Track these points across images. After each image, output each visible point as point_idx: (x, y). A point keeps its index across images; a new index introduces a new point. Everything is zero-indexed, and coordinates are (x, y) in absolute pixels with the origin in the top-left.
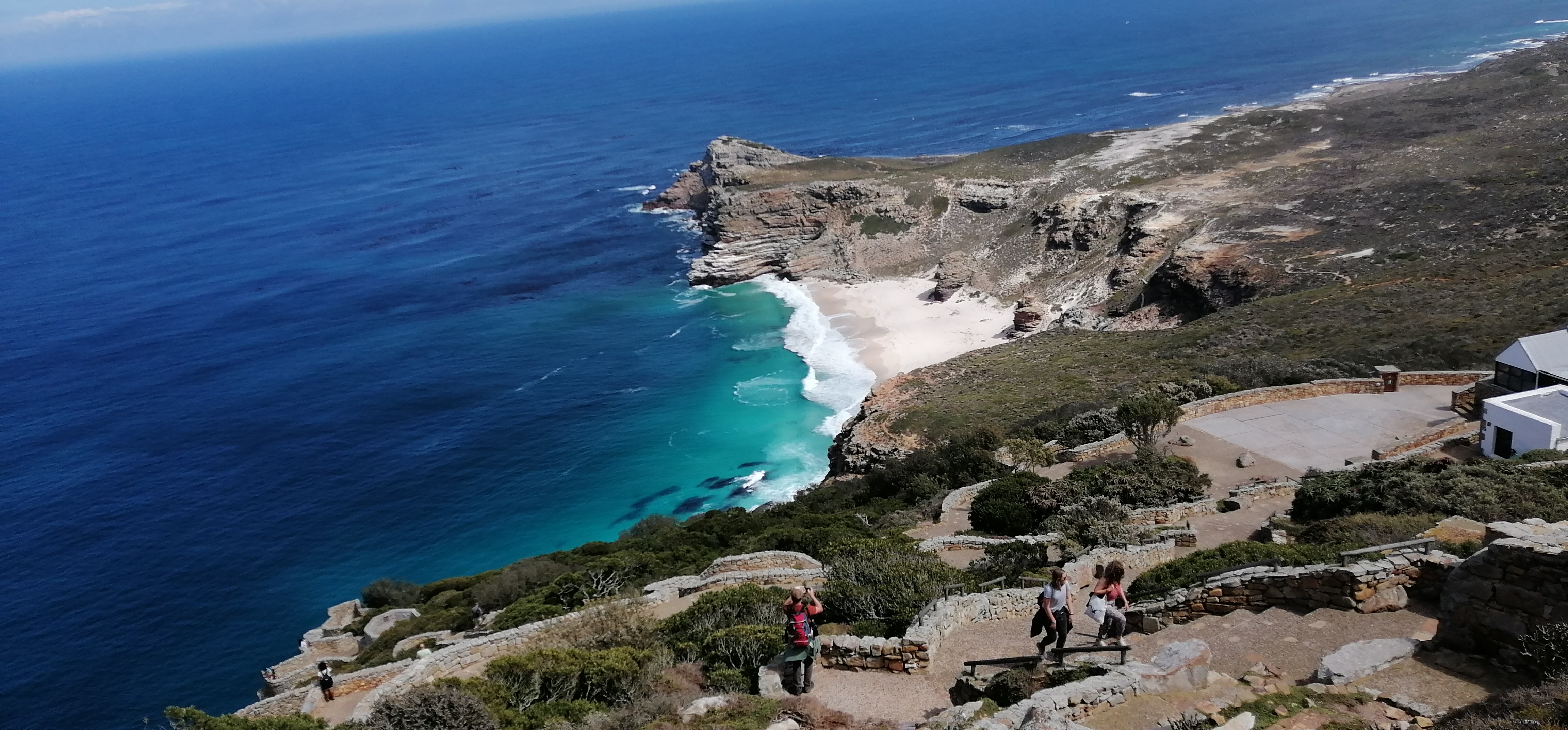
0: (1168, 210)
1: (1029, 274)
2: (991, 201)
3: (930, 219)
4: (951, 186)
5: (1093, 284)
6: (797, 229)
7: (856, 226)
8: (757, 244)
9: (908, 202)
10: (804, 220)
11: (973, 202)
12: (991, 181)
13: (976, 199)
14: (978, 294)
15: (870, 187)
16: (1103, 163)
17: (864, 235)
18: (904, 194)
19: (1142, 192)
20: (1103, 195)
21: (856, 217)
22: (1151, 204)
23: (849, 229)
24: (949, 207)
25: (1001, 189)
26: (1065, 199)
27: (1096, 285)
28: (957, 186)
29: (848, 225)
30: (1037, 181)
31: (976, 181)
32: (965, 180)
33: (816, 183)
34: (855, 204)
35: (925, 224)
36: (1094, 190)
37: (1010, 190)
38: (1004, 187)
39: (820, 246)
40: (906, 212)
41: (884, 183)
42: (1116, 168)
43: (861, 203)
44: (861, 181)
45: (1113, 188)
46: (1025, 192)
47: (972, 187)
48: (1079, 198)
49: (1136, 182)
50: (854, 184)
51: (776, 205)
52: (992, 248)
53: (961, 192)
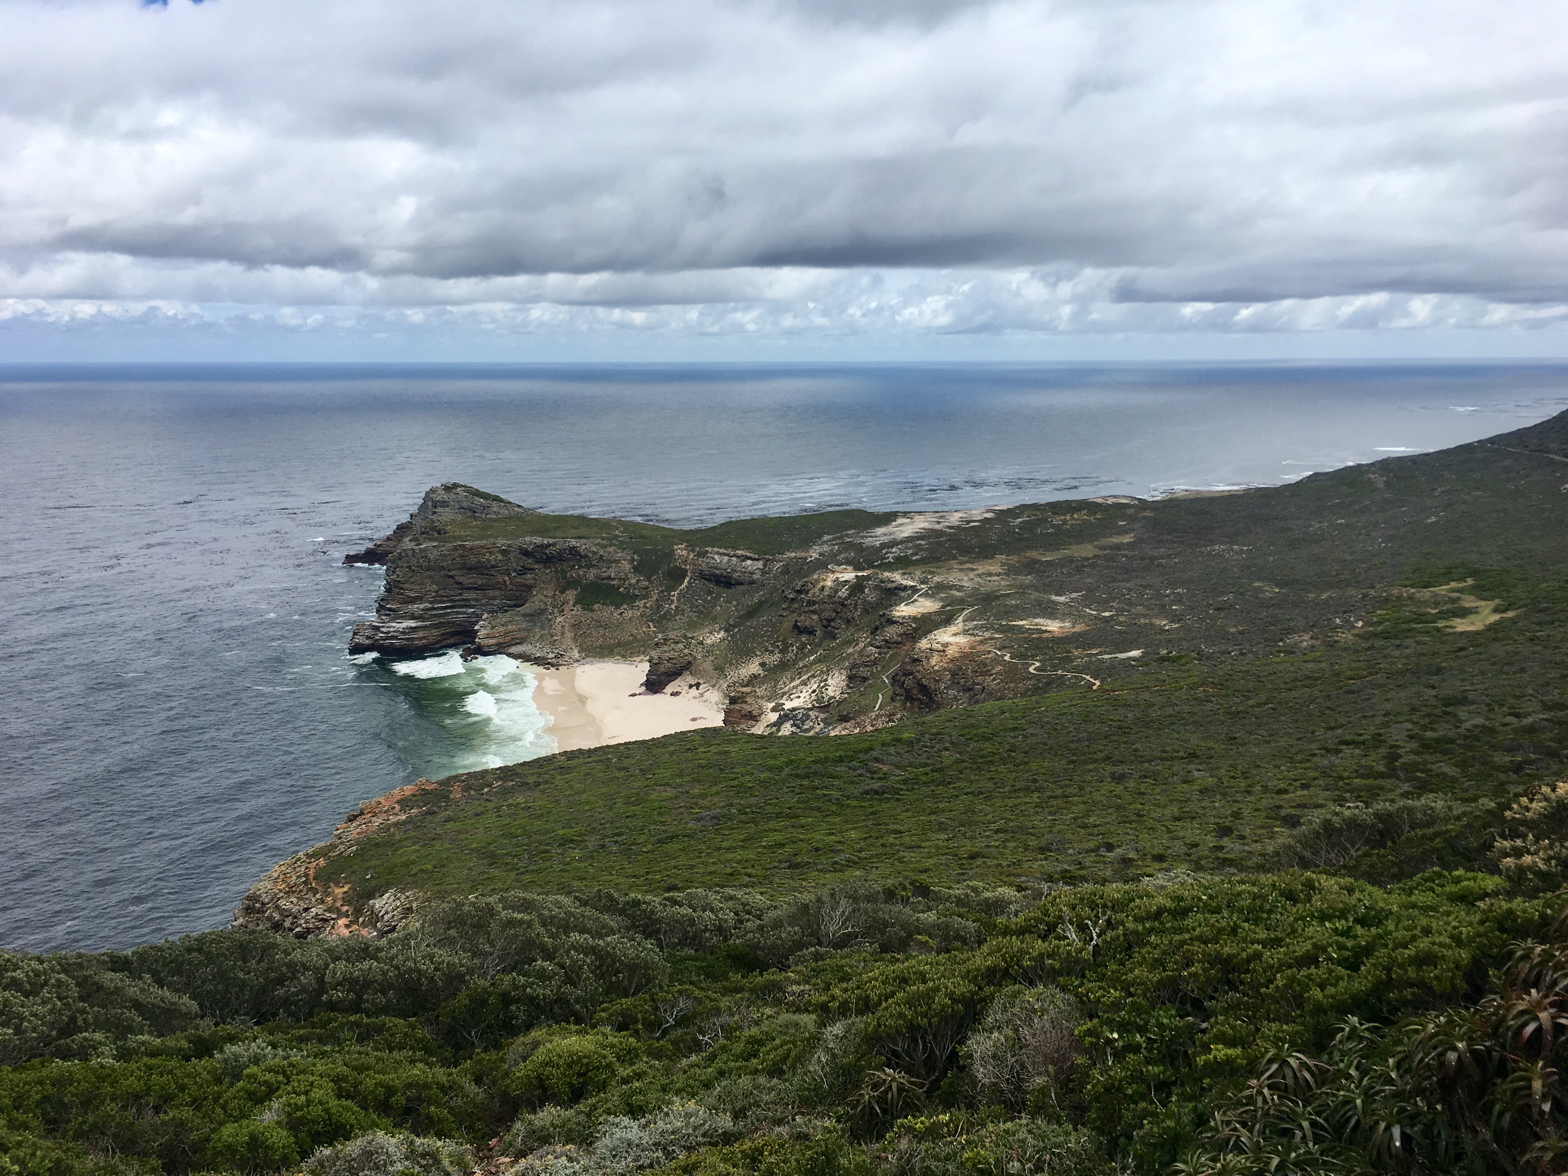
0: (926, 595)
1: (763, 665)
2: (737, 575)
3: (662, 591)
4: (692, 555)
5: (826, 680)
6: (497, 593)
7: (572, 594)
8: (446, 608)
9: (637, 570)
10: (508, 582)
11: (716, 576)
12: (739, 552)
13: (719, 572)
14: (698, 685)
15: (594, 549)
16: (870, 539)
17: (579, 606)
18: (633, 560)
19: (904, 574)
20: (860, 574)
21: (575, 584)
22: (912, 587)
23: (562, 597)
24: (687, 579)
25: (749, 562)
26: (815, 576)
27: (830, 682)
28: (699, 555)
29: (563, 592)
30: (793, 555)
31: (723, 550)
32: (710, 549)
33: (527, 539)
34: (573, 567)
35: (655, 597)
36: (850, 568)
37: (760, 564)
38: (754, 560)
39: (524, 615)
40: (633, 581)
42: (884, 545)
43: (580, 567)
45: (874, 567)
46: (777, 566)
47: (716, 557)
48: (832, 577)
49: (902, 563)
50: (573, 542)
51: (473, 560)
52: (727, 631)
53: (703, 562)
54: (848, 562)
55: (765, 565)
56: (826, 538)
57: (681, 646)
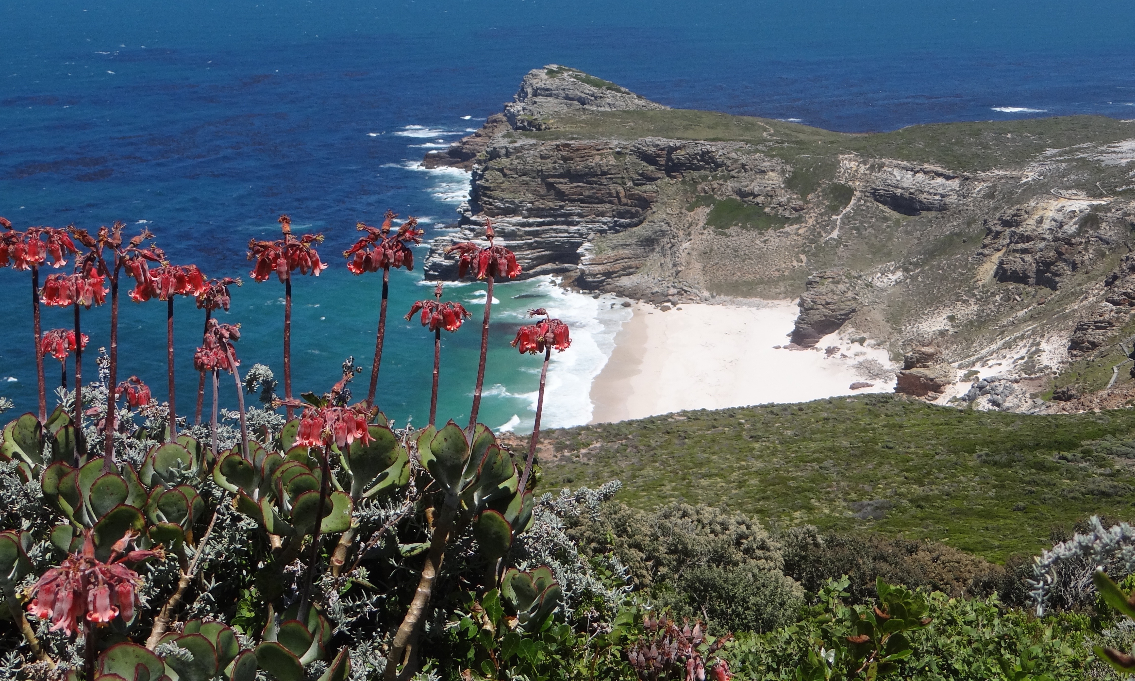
1: (951, 318)
2: (923, 197)
3: (822, 215)
4: (863, 169)
5: (1039, 344)
6: (607, 207)
7: (702, 213)
8: (544, 224)
9: (790, 184)
10: (622, 194)
11: (894, 196)
12: (927, 166)
13: (899, 191)
14: (862, 341)
15: (734, 155)
16: (1113, 156)
17: (710, 229)
18: (783, 172)
20: (1096, 202)
21: (707, 199)
23: (690, 216)
24: (854, 200)
25: (940, 180)
26: (1032, 203)
27: (1043, 346)
28: (872, 168)
29: (691, 209)
30: (1001, 173)
31: (905, 163)
32: (886, 161)
33: (649, 139)
34: (705, 178)
35: (811, 222)
36: (1082, 194)
37: (955, 184)
38: (948, 178)
39: (640, 238)
40: (783, 200)
41: (756, 151)
43: (715, 178)
44: (720, 144)
45: (1116, 194)
46: (980, 187)
47: (896, 172)
48: (1054, 204)
50: (707, 147)
51: (578, 165)
52: (906, 270)
53: (878, 179)
54: (1079, 186)
55: (961, 185)
56: (1049, 152)
57: (841, 287)
